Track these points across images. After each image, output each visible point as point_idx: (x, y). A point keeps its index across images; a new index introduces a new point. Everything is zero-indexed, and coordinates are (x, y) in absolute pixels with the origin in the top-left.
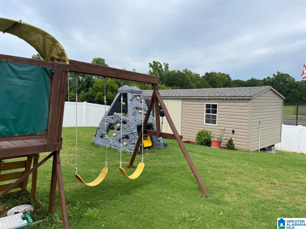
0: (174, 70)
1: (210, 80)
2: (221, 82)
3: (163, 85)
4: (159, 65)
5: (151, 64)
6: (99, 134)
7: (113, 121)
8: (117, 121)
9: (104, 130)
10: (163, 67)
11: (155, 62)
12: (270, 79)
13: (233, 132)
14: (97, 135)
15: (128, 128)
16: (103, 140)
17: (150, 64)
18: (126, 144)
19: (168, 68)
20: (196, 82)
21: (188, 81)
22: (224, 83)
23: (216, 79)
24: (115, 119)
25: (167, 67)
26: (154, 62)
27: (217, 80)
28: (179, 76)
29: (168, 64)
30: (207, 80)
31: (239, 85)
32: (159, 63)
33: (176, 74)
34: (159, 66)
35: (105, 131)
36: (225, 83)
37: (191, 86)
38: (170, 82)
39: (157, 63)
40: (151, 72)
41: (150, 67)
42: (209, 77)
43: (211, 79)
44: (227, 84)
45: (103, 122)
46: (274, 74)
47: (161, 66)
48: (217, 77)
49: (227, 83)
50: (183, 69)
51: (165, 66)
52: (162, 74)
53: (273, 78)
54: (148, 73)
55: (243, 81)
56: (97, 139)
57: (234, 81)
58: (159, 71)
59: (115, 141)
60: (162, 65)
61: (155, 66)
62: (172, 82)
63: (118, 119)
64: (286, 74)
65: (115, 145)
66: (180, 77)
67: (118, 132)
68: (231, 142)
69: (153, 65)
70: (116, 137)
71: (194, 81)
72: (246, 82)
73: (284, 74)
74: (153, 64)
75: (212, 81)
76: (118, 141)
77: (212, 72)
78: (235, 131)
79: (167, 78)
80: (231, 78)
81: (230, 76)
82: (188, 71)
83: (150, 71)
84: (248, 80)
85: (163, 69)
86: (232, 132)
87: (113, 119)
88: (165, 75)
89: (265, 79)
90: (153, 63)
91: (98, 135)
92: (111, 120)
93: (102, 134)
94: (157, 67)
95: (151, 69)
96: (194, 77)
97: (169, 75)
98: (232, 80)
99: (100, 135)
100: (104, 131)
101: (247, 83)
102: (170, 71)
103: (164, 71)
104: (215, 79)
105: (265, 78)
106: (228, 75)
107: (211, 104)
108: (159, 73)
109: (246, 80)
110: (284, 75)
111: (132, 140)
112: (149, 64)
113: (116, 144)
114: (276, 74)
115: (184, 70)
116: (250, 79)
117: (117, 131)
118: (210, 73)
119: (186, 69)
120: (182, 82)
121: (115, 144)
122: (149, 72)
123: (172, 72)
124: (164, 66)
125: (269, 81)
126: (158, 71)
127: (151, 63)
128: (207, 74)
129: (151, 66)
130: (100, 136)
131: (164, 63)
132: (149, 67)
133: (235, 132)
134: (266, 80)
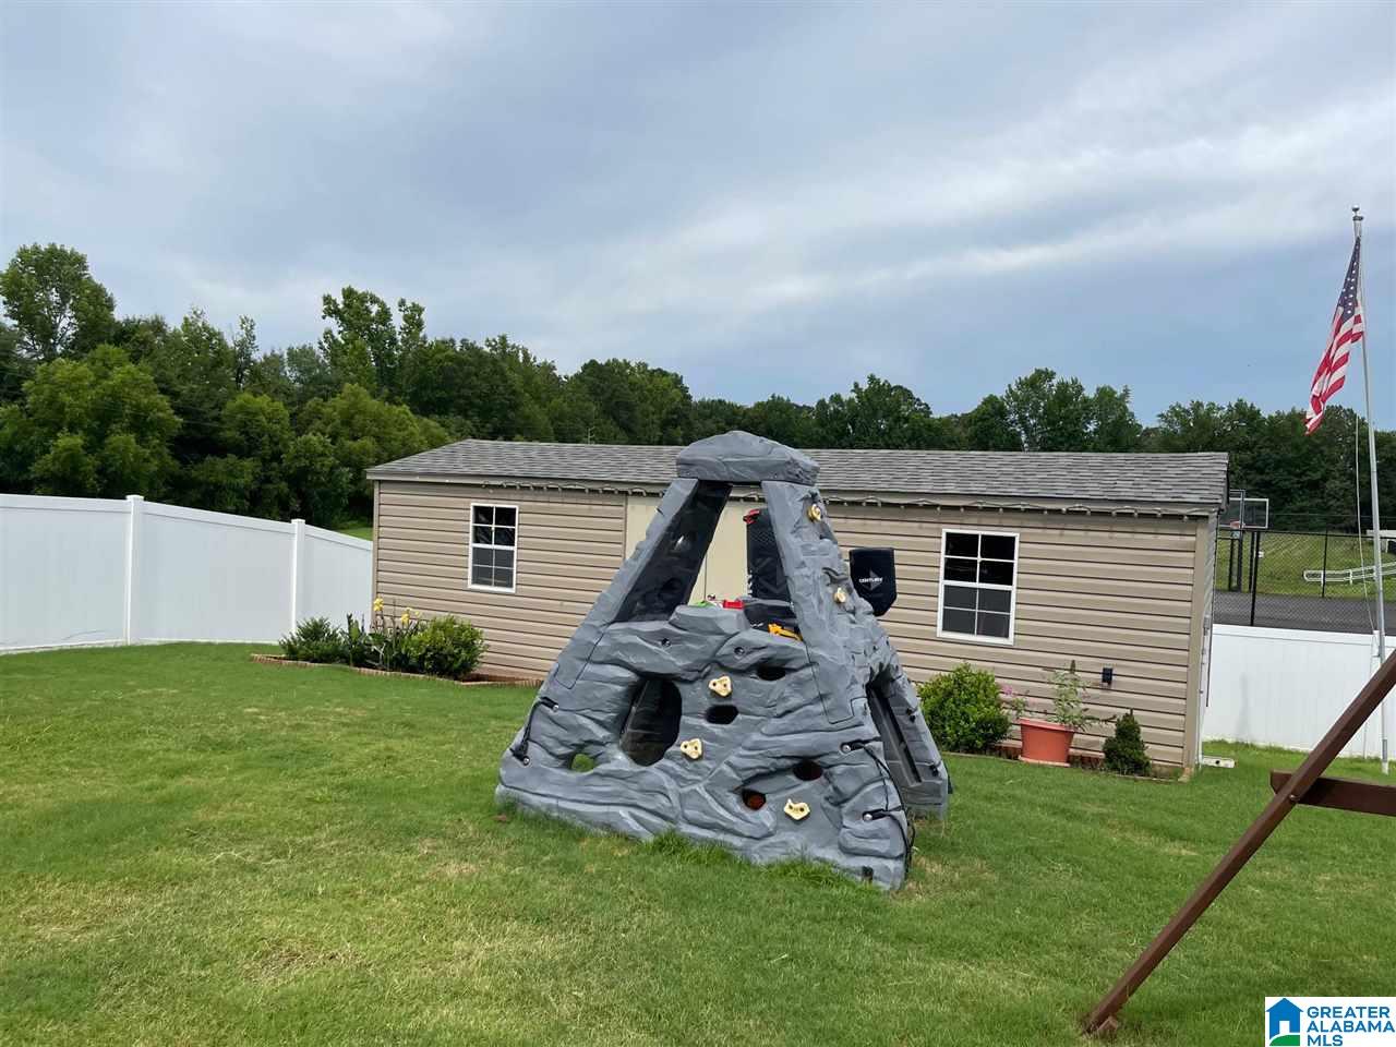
0: (448, 337)
1: (607, 395)
2: (652, 409)
3: (399, 404)
4: (375, 309)
5: (335, 301)
6: (550, 743)
7: (669, 661)
8: (707, 657)
9: (601, 717)
10: (397, 321)
11: (356, 293)
12: (842, 405)
13: (1107, 675)
14: (533, 749)
15: (819, 708)
16: (596, 780)
17: (327, 300)
18: (805, 813)
19: (419, 325)
20: (550, 400)
21: (514, 392)
22: (664, 411)
23: (632, 390)
24: (688, 648)
25: (414, 319)
26: (349, 294)
27: (634, 397)
28: (473, 369)
29: (420, 310)
30: (595, 392)
31: (722, 424)
32: (374, 300)
33: (458, 360)
34: (373, 315)
35: (600, 723)
36: (668, 413)
37: (528, 417)
38: (427, 395)
39: (362, 298)
40: (335, 341)
41: (330, 315)
42: (603, 380)
43: (610, 391)
44: (675, 416)
45: (580, 665)
46: (856, 385)
47: (385, 315)
48: (636, 383)
49: (674, 413)
50: (490, 339)
51: (406, 318)
52: (390, 355)
53: (851, 400)
54: (320, 343)
55: (739, 408)
56: (541, 774)
57: (704, 405)
58: (374, 339)
59: (701, 791)
60: (391, 311)
61: (353, 310)
62: (439, 394)
63: (719, 648)
64: (901, 387)
65: (707, 819)
66: (476, 375)
67: (715, 730)
68: (1128, 731)
69: (341, 306)
70: (705, 763)
71: (539, 398)
72: (751, 414)
73: (893, 385)
74: (345, 304)
75: (614, 401)
76: (734, 791)
77: (615, 360)
78: (1114, 672)
79: (414, 372)
80: (690, 392)
81: (686, 383)
82: (513, 347)
83: (328, 334)
84: (759, 405)
85: (398, 329)
86: (1100, 676)
87: (664, 642)
88: (402, 357)
89: (821, 403)
90: (342, 296)
91: (544, 747)
92: (656, 654)
93: (576, 741)
94: (364, 320)
95: (333, 324)
96: (538, 379)
97: (424, 362)
98: (693, 399)
99: (562, 750)
100: (593, 719)
101: (756, 414)
102: (430, 340)
103: (399, 337)
104: (629, 391)
105: (824, 400)
106: (677, 375)
107: (980, 532)
108: (376, 348)
109: (751, 405)
110: (891, 389)
111: (860, 789)
112: (322, 301)
113: (722, 812)
114: (864, 385)
115: (494, 340)
116: (765, 401)
117: (707, 725)
118: (608, 364)
119: (503, 339)
120: (487, 395)
121: (705, 812)
122: (323, 340)
123: (443, 347)
124: (402, 313)
125: (837, 411)
126: (371, 340)
127: (333, 298)
128: (592, 367)
129: (331, 310)
130: (559, 757)
131: (402, 303)
132: (324, 318)
133: (1114, 677)
134: (828, 407)
